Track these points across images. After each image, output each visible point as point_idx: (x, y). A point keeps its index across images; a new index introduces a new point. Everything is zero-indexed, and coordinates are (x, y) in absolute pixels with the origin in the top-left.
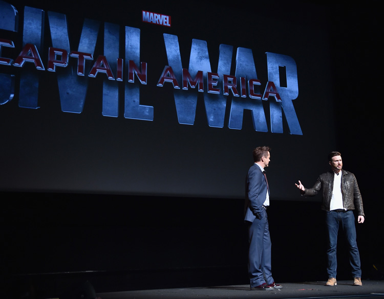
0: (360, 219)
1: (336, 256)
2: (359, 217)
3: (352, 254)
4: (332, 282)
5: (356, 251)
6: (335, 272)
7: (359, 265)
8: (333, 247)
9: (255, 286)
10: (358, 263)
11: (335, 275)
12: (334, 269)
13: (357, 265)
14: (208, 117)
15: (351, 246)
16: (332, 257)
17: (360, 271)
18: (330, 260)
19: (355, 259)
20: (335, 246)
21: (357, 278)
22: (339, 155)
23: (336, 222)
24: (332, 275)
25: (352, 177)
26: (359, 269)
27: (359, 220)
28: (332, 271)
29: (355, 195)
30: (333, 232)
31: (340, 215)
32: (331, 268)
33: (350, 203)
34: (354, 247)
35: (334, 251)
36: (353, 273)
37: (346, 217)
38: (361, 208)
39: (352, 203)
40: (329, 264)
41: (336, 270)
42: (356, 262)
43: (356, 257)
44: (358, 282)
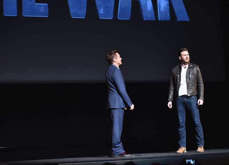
0: (200, 102)
1: (185, 131)
2: (199, 100)
3: (196, 129)
4: (182, 150)
5: (199, 127)
6: (184, 143)
7: (202, 137)
8: (182, 124)
9: (118, 154)
10: (201, 136)
11: (185, 145)
12: (184, 140)
13: (200, 137)
14: (98, 9)
15: (195, 123)
16: (182, 132)
17: (203, 142)
18: (180, 134)
19: (198, 133)
20: (184, 123)
21: (200, 147)
22: (187, 51)
23: (183, 105)
24: (182, 145)
25: (196, 69)
26: (202, 140)
27: (198, 103)
28: (182, 142)
29: (198, 83)
30: (181, 113)
31: (186, 99)
32: (181, 140)
33: (193, 90)
34: (197, 123)
35: (183, 127)
36: (197, 143)
37: (190, 101)
38: (202, 93)
39: (195, 90)
40: (180, 137)
41: (185, 141)
42: (200, 135)
43: (199, 131)
44: (201, 150)
